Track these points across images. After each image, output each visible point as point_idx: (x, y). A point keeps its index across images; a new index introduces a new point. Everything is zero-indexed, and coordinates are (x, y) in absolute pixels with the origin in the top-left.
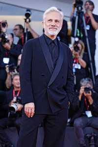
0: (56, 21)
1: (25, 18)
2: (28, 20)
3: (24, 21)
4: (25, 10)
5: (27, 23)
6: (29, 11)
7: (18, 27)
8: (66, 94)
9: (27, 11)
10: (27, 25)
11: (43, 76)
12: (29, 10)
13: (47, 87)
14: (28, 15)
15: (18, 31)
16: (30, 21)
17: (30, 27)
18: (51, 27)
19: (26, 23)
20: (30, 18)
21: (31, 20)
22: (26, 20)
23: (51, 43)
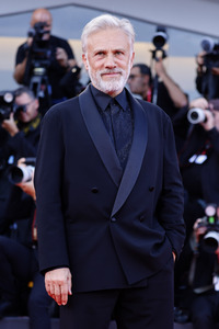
0: (117, 52)
1: (153, 47)
2: (159, 54)
3: (150, 55)
4: (154, 28)
5: (157, 60)
6: (164, 31)
7: (137, 71)
8: (163, 233)
9: (158, 31)
10: (159, 64)
11: (95, 191)
12: (161, 28)
13: (109, 219)
14: (159, 42)
15: (137, 79)
16: (164, 56)
17: (164, 70)
18: (105, 70)
19: (154, 61)
20: (166, 47)
21: (167, 53)
22: (154, 53)
23: (109, 107)
